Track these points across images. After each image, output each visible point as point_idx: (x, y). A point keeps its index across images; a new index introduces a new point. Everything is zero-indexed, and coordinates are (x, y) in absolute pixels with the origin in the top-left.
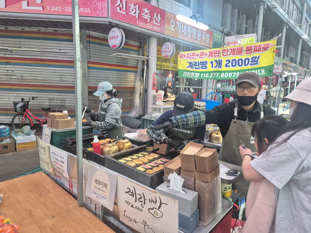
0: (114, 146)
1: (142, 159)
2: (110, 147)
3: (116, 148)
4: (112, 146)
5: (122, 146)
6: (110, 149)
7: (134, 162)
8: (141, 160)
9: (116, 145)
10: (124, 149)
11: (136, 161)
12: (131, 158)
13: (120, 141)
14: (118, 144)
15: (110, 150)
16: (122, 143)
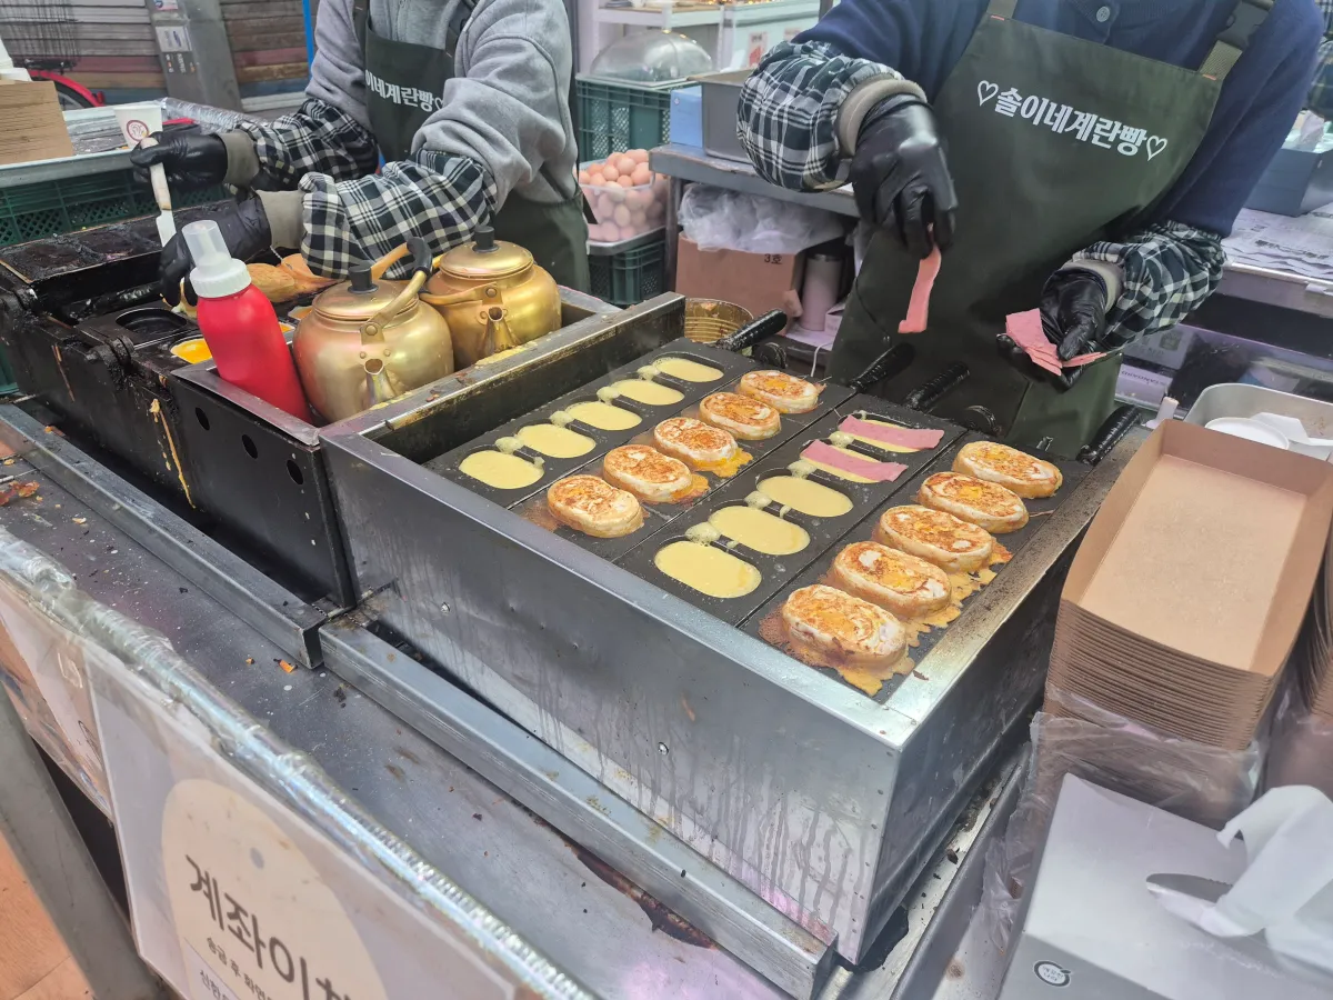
0: (403, 314)
1: (683, 438)
2: (368, 330)
3: (422, 334)
4: (384, 318)
5: (475, 315)
6: (373, 351)
7: (619, 485)
8: (683, 448)
9: (423, 307)
10: (502, 340)
11: (638, 469)
12: (577, 427)
13: (458, 268)
14: (439, 299)
15: (375, 365)
16: (471, 281)
